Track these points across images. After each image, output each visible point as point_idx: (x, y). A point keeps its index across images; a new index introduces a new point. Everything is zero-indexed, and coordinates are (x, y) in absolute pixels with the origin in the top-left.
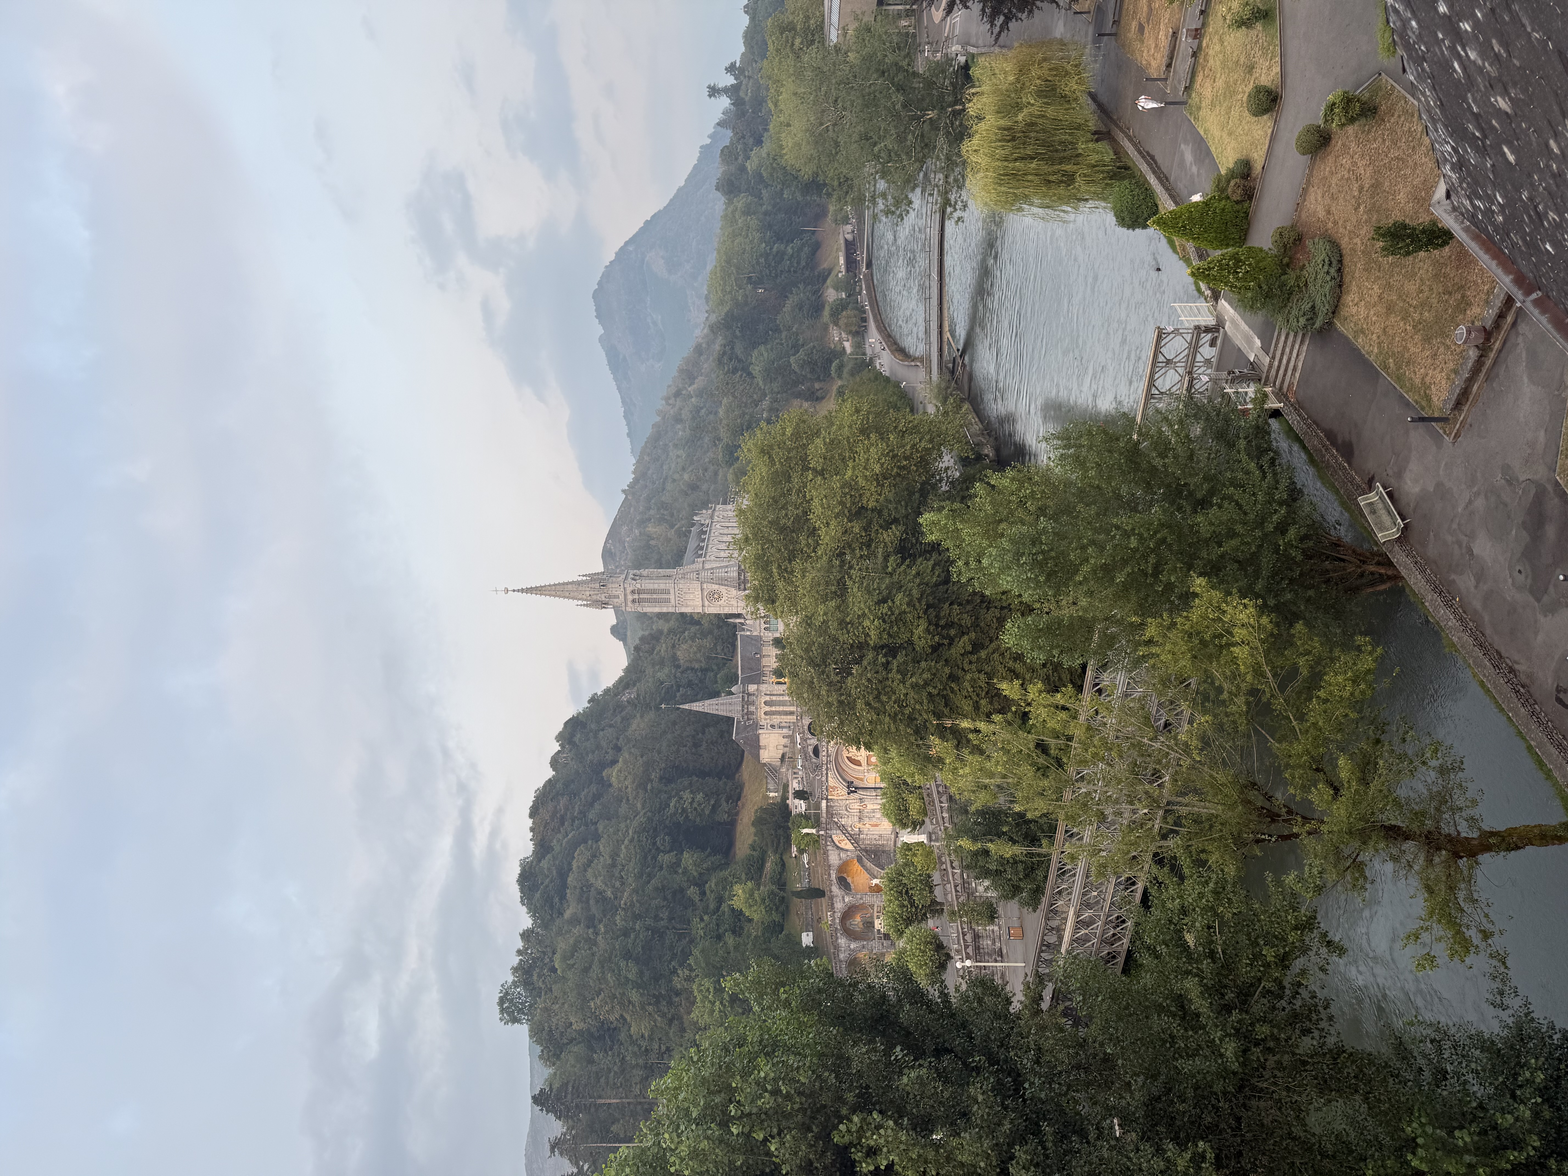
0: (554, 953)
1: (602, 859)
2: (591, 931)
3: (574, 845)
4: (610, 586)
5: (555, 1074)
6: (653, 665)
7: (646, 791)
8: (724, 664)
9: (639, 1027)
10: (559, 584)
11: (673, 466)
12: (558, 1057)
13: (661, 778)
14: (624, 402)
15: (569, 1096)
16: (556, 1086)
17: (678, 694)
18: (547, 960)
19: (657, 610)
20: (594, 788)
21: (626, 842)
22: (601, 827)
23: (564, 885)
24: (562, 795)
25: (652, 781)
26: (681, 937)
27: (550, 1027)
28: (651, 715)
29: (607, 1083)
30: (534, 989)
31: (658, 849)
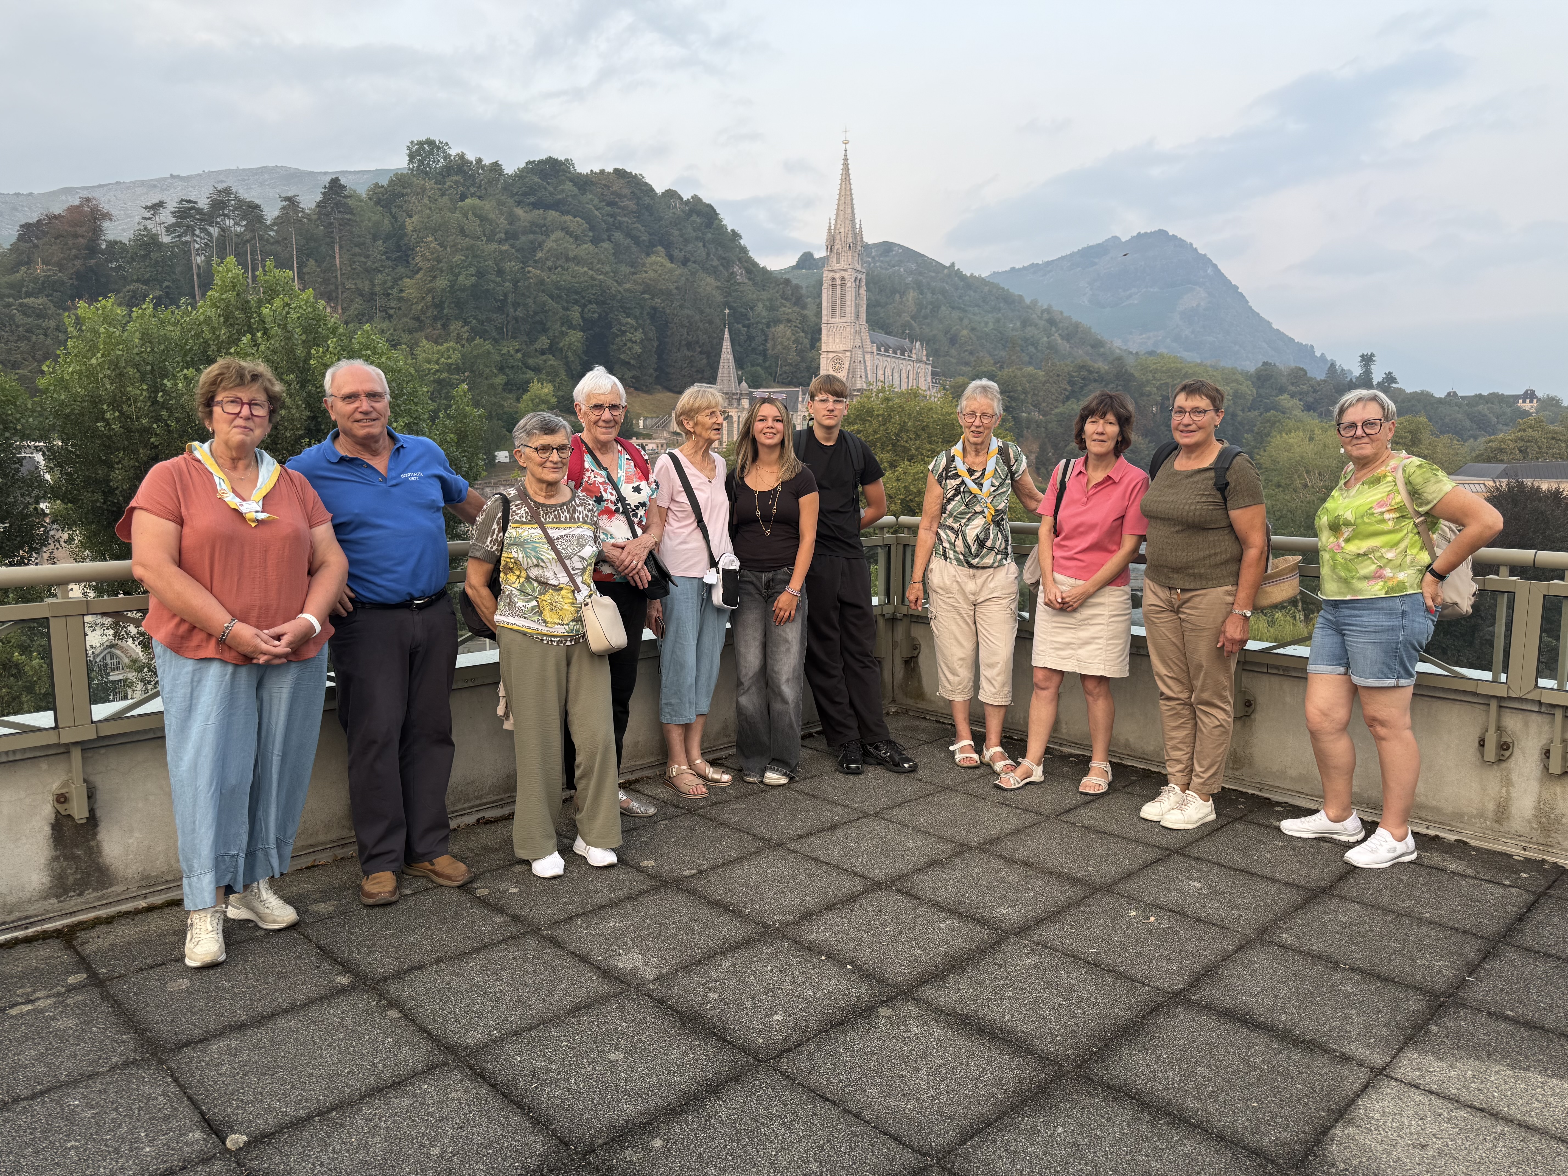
0: (480, 198)
1: (574, 247)
2: (503, 235)
3: (588, 218)
4: (850, 254)
5: (361, 201)
6: (770, 300)
7: (643, 293)
8: (771, 374)
9: (410, 287)
10: (852, 199)
11: (977, 318)
12: (378, 203)
13: (654, 309)
14: (1048, 263)
15: (340, 216)
16: (349, 201)
17: (740, 326)
18: (472, 190)
19: (824, 304)
20: (645, 237)
21: (591, 272)
22: (606, 245)
23: (547, 207)
24: (638, 204)
25: (652, 299)
26: (499, 330)
27: (407, 194)
28: (719, 298)
29: (354, 255)
30: (444, 177)
31: (585, 306)
